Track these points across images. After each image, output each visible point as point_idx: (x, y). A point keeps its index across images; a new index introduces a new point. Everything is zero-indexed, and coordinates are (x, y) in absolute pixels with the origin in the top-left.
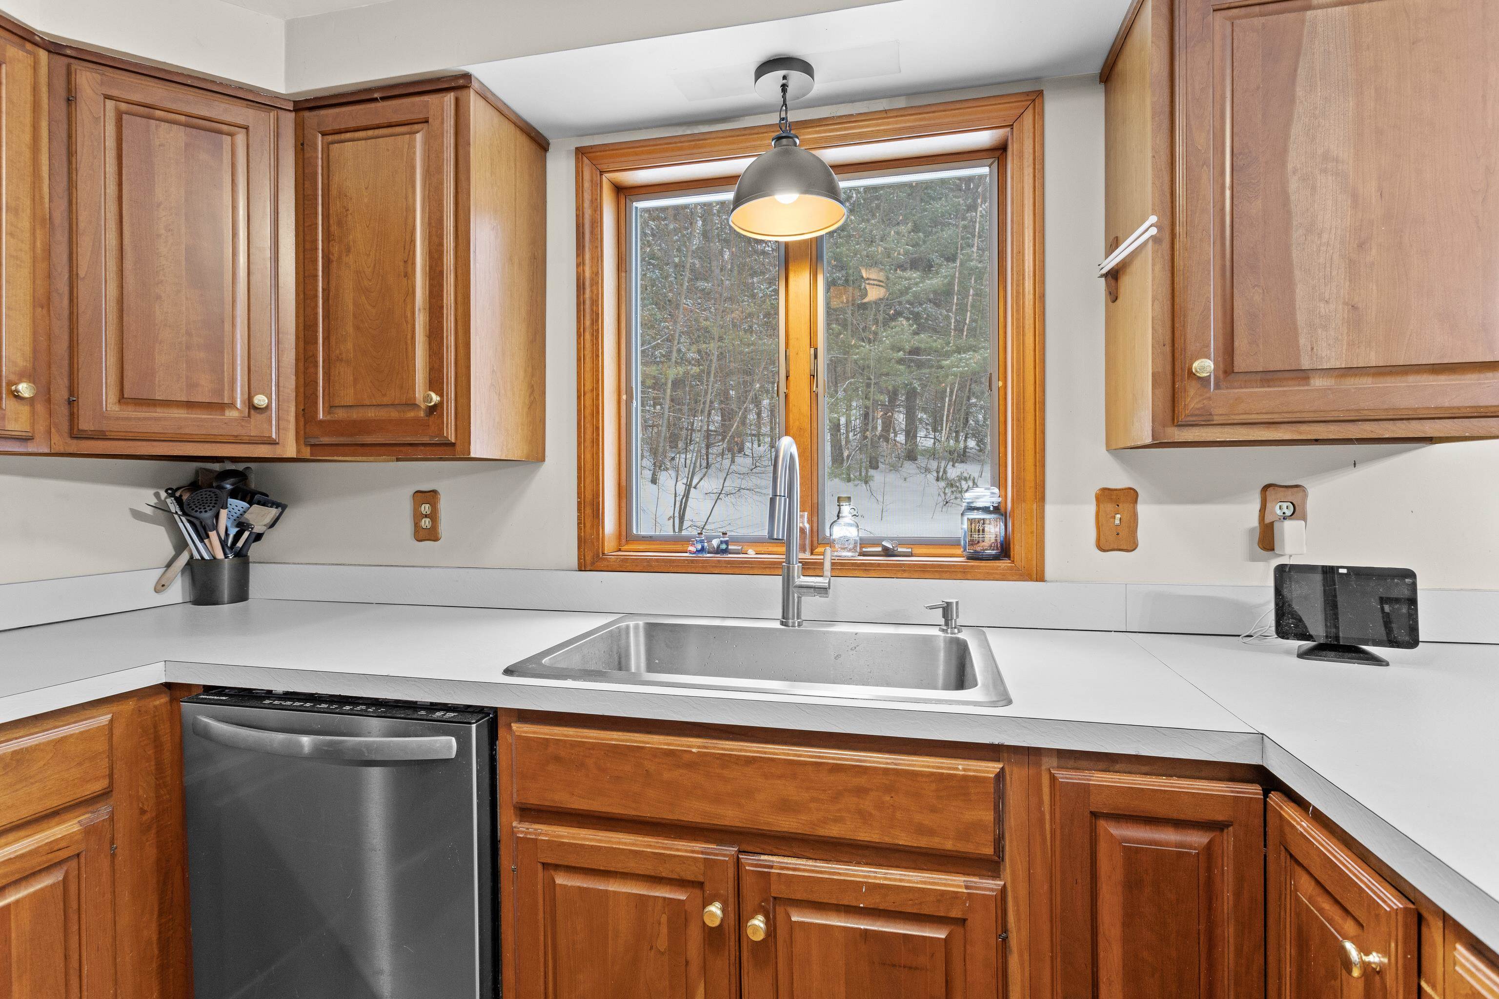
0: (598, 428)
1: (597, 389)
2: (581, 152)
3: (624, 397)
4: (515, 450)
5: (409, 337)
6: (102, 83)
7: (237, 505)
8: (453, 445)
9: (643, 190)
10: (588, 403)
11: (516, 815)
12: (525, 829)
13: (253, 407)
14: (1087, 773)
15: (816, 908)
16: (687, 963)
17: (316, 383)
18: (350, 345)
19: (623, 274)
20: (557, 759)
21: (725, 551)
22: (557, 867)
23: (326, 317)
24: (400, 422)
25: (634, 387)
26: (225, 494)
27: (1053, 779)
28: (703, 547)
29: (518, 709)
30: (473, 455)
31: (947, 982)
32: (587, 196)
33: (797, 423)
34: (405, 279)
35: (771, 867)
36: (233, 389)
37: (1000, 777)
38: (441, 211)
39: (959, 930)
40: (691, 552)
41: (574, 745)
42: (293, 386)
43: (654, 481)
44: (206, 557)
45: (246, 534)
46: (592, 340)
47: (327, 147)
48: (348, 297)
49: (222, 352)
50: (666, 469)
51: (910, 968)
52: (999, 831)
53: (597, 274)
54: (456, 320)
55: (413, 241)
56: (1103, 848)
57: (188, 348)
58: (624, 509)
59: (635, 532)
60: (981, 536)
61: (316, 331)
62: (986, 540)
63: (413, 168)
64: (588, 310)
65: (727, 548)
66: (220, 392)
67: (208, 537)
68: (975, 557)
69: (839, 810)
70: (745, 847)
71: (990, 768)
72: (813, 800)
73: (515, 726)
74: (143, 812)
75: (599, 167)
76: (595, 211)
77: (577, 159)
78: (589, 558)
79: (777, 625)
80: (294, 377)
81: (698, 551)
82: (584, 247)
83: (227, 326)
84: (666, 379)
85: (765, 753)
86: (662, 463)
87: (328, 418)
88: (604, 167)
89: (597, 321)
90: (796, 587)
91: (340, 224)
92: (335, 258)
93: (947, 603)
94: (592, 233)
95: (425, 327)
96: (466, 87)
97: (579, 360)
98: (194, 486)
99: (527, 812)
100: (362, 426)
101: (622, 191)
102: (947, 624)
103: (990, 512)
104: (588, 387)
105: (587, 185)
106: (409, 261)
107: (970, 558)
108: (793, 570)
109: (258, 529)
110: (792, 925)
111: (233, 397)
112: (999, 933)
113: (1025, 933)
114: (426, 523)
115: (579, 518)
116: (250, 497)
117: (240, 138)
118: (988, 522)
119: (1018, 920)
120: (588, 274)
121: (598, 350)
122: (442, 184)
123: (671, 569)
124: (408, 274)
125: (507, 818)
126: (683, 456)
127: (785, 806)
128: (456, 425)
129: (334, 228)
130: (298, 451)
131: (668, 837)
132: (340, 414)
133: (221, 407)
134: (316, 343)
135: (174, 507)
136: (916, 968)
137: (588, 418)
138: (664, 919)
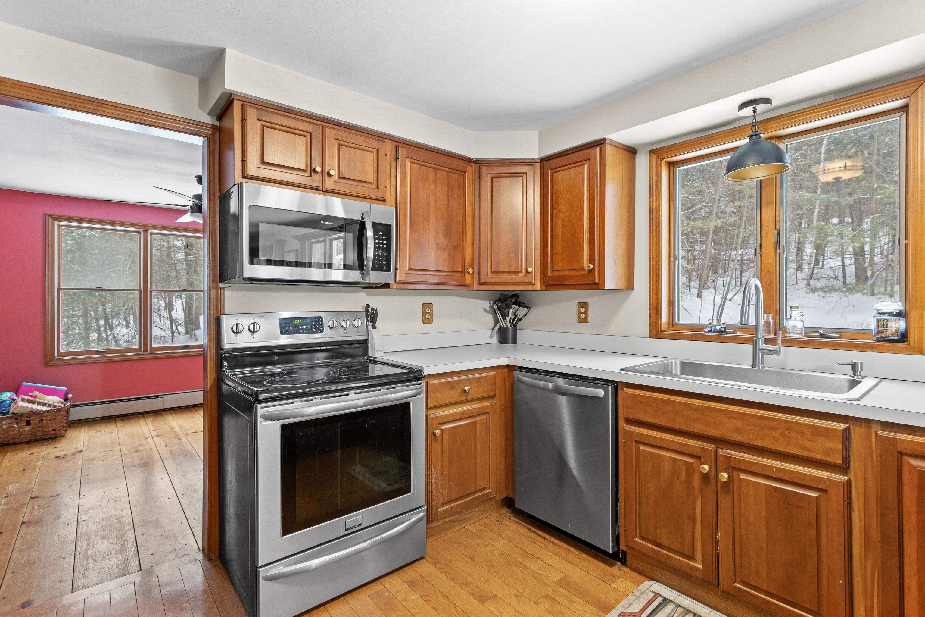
0: (659, 275)
1: (659, 257)
2: (651, 152)
3: (672, 259)
4: (622, 285)
5: (582, 243)
6: (487, 170)
7: (515, 307)
8: (598, 284)
9: (681, 162)
10: (654, 263)
11: (625, 422)
12: (628, 427)
13: (527, 272)
14: (897, 434)
15: (752, 475)
16: (693, 488)
17: (548, 262)
18: (560, 248)
19: (672, 202)
20: (641, 402)
21: (724, 332)
22: (641, 443)
23: (551, 237)
24: (578, 276)
25: (677, 254)
26: (512, 303)
27: (877, 434)
28: (711, 330)
29: (626, 383)
30: (605, 288)
31: (817, 516)
32: (654, 171)
33: (766, 269)
34: (580, 221)
35: (731, 455)
36: (522, 266)
37: (847, 431)
38: (594, 194)
39: (824, 496)
40: (705, 332)
41: (648, 397)
42: (539, 264)
43: (699, 296)
44: (505, 326)
45: (517, 318)
46: (656, 235)
47: (552, 174)
48: (559, 230)
49: (518, 253)
50: (709, 288)
51: (798, 507)
52: (846, 454)
53: (659, 205)
54: (599, 235)
55: (583, 206)
56: (905, 470)
57: (509, 253)
58: (671, 311)
59: (677, 322)
60: (885, 328)
61: (548, 243)
62: (888, 331)
63: (584, 178)
64: (654, 222)
65: (725, 331)
66: (517, 267)
67: (506, 319)
68: (883, 340)
69: (763, 435)
70: (719, 446)
71: (842, 426)
72: (750, 430)
73: (625, 389)
74: (502, 405)
75: (660, 157)
76: (658, 177)
77: (650, 155)
78: (654, 332)
79: (750, 367)
80: (539, 260)
81: (709, 331)
82: (653, 194)
83: (520, 244)
84: (709, 229)
85: (729, 408)
86: (705, 283)
87: (552, 275)
88: (663, 157)
89: (659, 226)
90: (760, 349)
91: (556, 202)
92: (554, 215)
93: (854, 362)
94: (656, 187)
95: (587, 239)
96: (604, 143)
97: (650, 244)
98: (500, 300)
99: (629, 421)
100: (564, 278)
101: (671, 164)
102: (854, 374)
103: (894, 315)
104: (654, 256)
105: (654, 166)
106: (582, 214)
107: (879, 341)
108: (759, 341)
109: (520, 317)
110: (741, 480)
111: (521, 269)
112: (846, 499)
113: (862, 504)
114: (583, 315)
115: (650, 314)
116: (520, 304)
117: (525, 177)
118: (890, 321)
119: (858, 497)
120: (654, 206)
121: (659, 239)
122: (595, 183)
123: (695, 339)
124: (582, 219)
125: (622, 423)
126: (722, 279)
127: (737, 430)
128: (599, 276)
129: (555, 204)
130: (541, 288)
131: (686, 438)
132: (556, 273)
133: (517, 273)
134: (548, 247)
135: (496, 308)
136: (801, 507)
137: (654, 270)
138: (684, 468)
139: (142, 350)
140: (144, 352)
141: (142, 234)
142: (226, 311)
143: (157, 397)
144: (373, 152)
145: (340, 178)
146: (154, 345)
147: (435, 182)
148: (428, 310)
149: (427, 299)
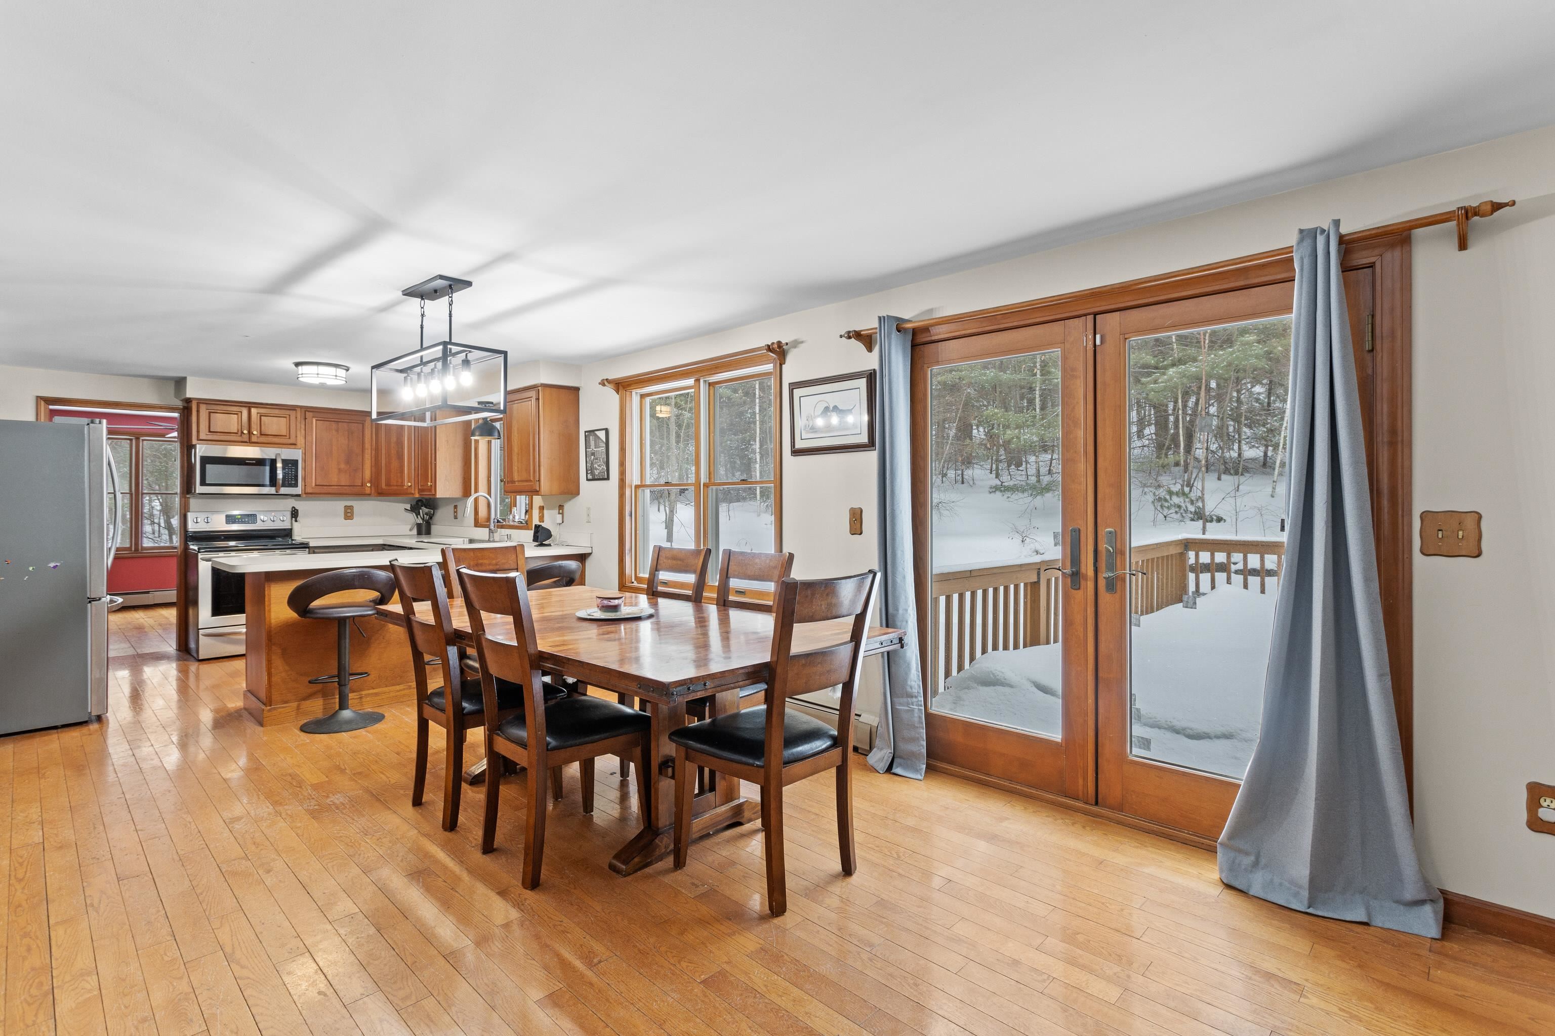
44: (421, 522)
66: (402, 483)
139: (133, 549)
140: (135, 551)
141: (134, 441)
142: (191, 510)
143: (148, 592)
144: (286, 417)
145: (261, 434)
146: (144, 545)
147: (337, 430)
148: (349, 511)
149: (349, 503)
